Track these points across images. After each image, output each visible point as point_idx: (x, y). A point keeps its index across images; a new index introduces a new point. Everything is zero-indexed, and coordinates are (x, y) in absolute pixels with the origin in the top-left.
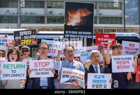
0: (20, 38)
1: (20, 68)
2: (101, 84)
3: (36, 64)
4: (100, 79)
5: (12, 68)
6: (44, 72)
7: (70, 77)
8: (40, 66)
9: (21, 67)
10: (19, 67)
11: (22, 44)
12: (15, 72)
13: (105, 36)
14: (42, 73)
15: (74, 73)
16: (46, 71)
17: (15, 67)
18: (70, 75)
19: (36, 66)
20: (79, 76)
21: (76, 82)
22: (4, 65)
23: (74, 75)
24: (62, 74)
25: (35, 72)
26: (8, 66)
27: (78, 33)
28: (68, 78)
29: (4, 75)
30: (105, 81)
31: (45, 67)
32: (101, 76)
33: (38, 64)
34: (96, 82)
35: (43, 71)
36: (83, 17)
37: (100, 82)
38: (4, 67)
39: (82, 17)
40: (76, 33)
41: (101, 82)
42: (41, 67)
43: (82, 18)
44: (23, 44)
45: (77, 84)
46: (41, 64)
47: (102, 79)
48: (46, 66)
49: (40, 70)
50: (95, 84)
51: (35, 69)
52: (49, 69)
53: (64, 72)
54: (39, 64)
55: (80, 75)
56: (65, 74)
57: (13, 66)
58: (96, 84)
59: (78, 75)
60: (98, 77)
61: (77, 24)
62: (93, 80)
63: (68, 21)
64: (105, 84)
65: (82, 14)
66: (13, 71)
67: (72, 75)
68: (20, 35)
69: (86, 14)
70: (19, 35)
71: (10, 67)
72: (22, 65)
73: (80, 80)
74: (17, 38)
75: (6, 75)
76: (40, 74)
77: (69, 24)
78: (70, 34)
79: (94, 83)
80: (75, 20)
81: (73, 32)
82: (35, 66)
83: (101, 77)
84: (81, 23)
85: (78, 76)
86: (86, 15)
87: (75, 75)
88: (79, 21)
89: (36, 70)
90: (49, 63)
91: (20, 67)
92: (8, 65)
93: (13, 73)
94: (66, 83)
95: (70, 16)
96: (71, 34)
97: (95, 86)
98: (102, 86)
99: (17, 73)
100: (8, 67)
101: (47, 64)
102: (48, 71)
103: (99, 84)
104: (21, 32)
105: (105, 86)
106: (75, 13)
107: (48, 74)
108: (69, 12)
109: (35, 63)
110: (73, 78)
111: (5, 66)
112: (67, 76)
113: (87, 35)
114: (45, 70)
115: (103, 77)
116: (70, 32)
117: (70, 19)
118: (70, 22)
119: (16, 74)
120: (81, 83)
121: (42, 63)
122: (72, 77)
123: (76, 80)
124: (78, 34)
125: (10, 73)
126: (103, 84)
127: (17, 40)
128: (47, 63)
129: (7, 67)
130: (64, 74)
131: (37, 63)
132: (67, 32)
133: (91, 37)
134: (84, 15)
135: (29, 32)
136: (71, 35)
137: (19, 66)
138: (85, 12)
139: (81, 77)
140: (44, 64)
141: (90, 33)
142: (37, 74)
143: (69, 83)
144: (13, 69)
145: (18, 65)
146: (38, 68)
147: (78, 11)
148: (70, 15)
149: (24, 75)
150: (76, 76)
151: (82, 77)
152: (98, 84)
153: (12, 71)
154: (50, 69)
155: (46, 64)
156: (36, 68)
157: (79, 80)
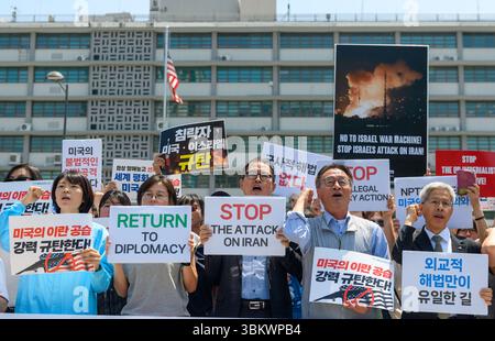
0: (176, 150)
1: (172, 226)
2: (450, 290)
3: (226, 208)
4: (445, 273)
5: (144, 226)
6: (253, 237)
7: (344, 280)
8: (239, 218)
9: (174, 222)
10: (168, 224)
11: (183, 169)
12: (153, 237)
13: (465, 159)
14: (247, 242)
15: (354, 266)
16: (260, 236)
17: (156, 223)
18: (342, 271)
19: (228, 215)
20: (374, 276)
21: (366, 297)
22: (120, 216)
23: (355, 272)
24: (315, 270)
25: (223, 236)
26: (134, 218)
27: (378, 139)
28: (336, 281)
29: (119, 249)
30: (466, 281)
31: (257, 222)
32: (451, 262)
33: (234, 211)
34: (433, 282)
35: (249, 235)
36: (394, 89)
37: (445, 284)
38: (119, 221)
39: (389, 90)
40: (372, 139)
41: (451, 284)
42: (244, 221)
43: (390, 93)
44: (187, 166)
45: (368, 303)
46: (243, 210)
47: (454, 272)
48: (261, 218)
49: (238, 229)
50: (430, 290)
51: (222, 227)
52: (268, 230)
53: (322, 262)
54: (236, 208)
55: (378, 271)
56: (324, 270)
57: (148, 219)
58: (433, 288)
59: (371, 271)
60: (438, 266)
61: (374, 113)
62: (423, 275)
63: (348, 102)
64: (465, 289)
65: (391, 80)
66: (148, 235)
67: (349, 271)
68: (177, 140)
69: (402, 80)
70: (173, 141)
71: (140, 223)
72: (178, 217)
73: (378, 289)
74: (167, 150)
75: (126, 249)
76: (238, 245)
77: (349, 114)
78: (352, 144)
79: (424, 288)
80: (369, 99)
81: (364, 138)
82: (222, 217)
83: (450, 266)
84: (388, 110)
85: (371, 274)
86: (404, 82)
87: (359, 273)
88: (380, 103)
89: (227, 229)
90: (270, 208)
91: (170, 221)
92: (131, 215)
93: (149, 242)
94: (330, 301)
95: (353, 89)
96: (357, 144)
97: (430, 296)
98: (454, 296)
99: (161, 241)
100: (134, 223)
101: (262, 213)
102: (264, 236)
103: (445, 289)
104: (179, 132)
105: (467, 298)
106: (367, 79)
107: (266, 245)
108: (347, 77)
109: (223, 206)
110: (352, 282)
111: (123, 218)
112: (334, 277)
113: (408, 146)
114: (256, 229)
115: (458, 264)
116: (353, 138)
117: (351, 99)
118: (354, 105)
119: (159, 246)
120: (381, 300)
121: (247, 209)
122: (349, 280)
123: (364, 289)
124: (378, 144)
125: (139, 241)
126: (458, 291)
127: (167, 157)
128: (262, 206)
129: (128, 223)
130: (321, 269)
131: (230, 207)
132: (343, 138)
133: (420, 151)
134: (397, 83)
135: (203, 128)
136: (355, 147)
137: (169, 218)
138: (400, 74)
139: (381, 278)
140: (252, 212)
141: (416, 140)
142: (228, 242)
143: (339, 301)
144: (149, 229)
145: (166, 216)
146: (234, 222)
147: (377, 71)
148: (351, 85)
149: (182, 249)
150: (363, 274)
151: (385, 279)
152: (438, 290)
153: (145, 233)
154: (274, 230)
155: (261, 211)
156: (227, 223)
157: (374, 289)
